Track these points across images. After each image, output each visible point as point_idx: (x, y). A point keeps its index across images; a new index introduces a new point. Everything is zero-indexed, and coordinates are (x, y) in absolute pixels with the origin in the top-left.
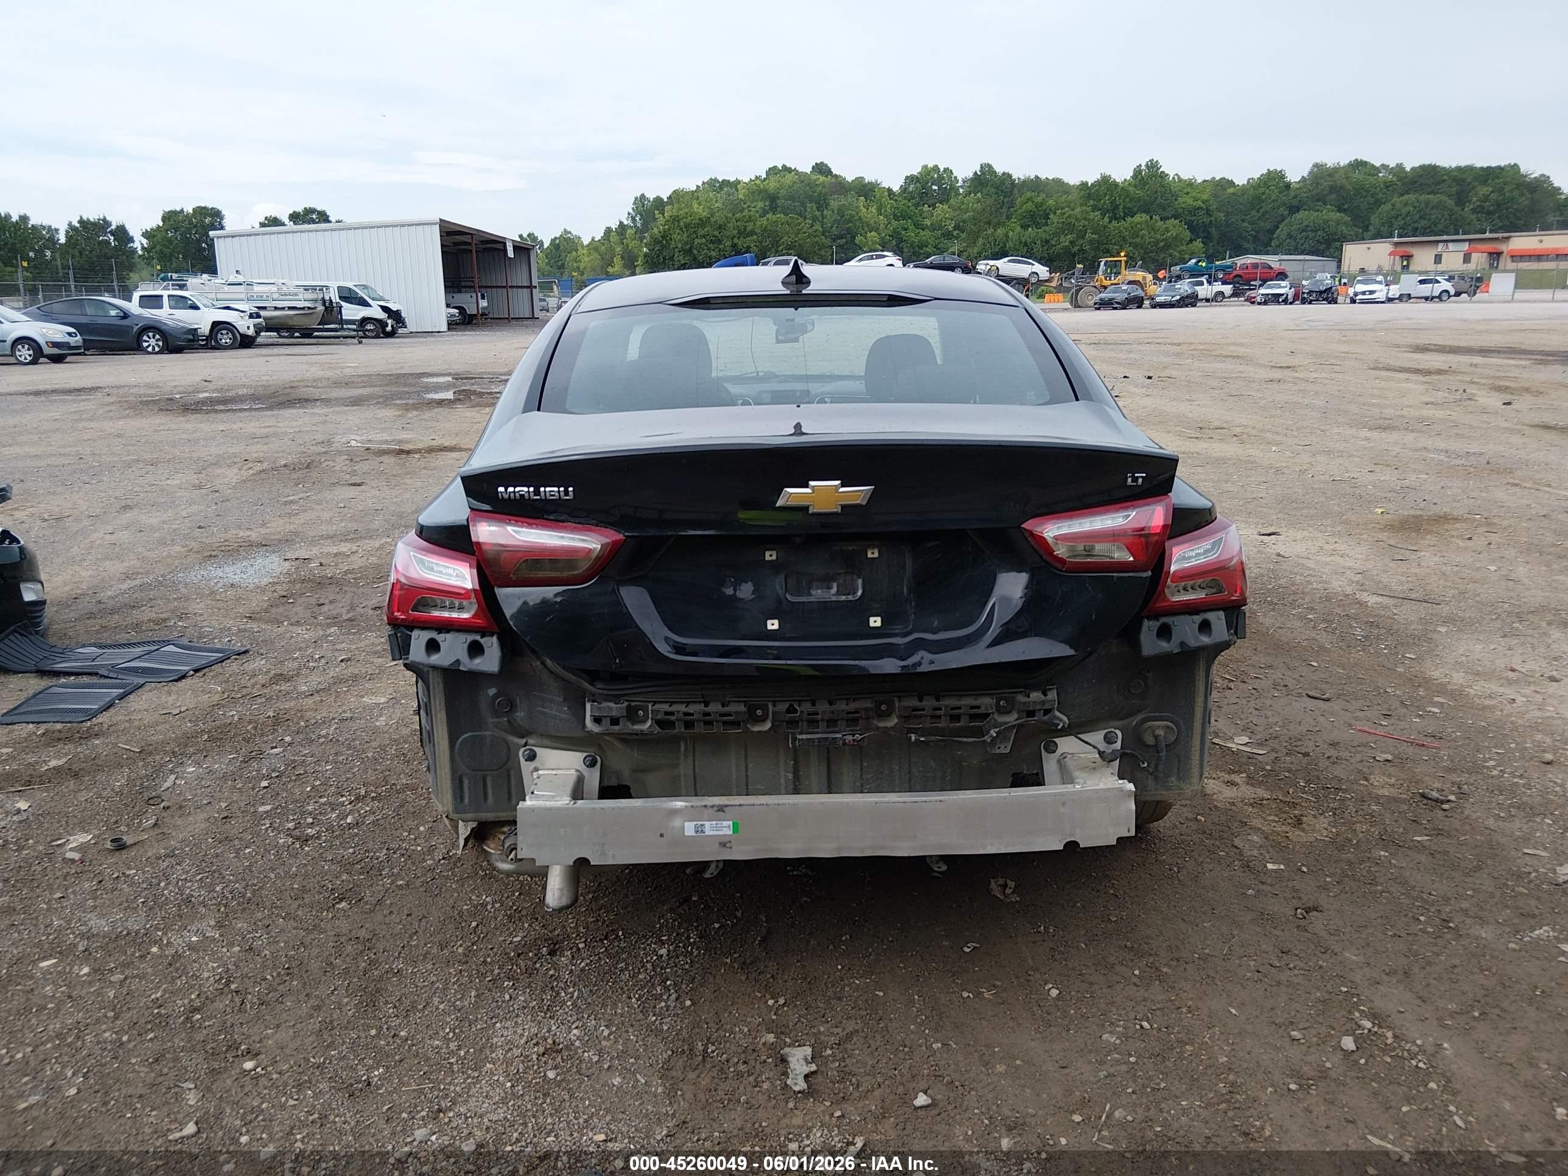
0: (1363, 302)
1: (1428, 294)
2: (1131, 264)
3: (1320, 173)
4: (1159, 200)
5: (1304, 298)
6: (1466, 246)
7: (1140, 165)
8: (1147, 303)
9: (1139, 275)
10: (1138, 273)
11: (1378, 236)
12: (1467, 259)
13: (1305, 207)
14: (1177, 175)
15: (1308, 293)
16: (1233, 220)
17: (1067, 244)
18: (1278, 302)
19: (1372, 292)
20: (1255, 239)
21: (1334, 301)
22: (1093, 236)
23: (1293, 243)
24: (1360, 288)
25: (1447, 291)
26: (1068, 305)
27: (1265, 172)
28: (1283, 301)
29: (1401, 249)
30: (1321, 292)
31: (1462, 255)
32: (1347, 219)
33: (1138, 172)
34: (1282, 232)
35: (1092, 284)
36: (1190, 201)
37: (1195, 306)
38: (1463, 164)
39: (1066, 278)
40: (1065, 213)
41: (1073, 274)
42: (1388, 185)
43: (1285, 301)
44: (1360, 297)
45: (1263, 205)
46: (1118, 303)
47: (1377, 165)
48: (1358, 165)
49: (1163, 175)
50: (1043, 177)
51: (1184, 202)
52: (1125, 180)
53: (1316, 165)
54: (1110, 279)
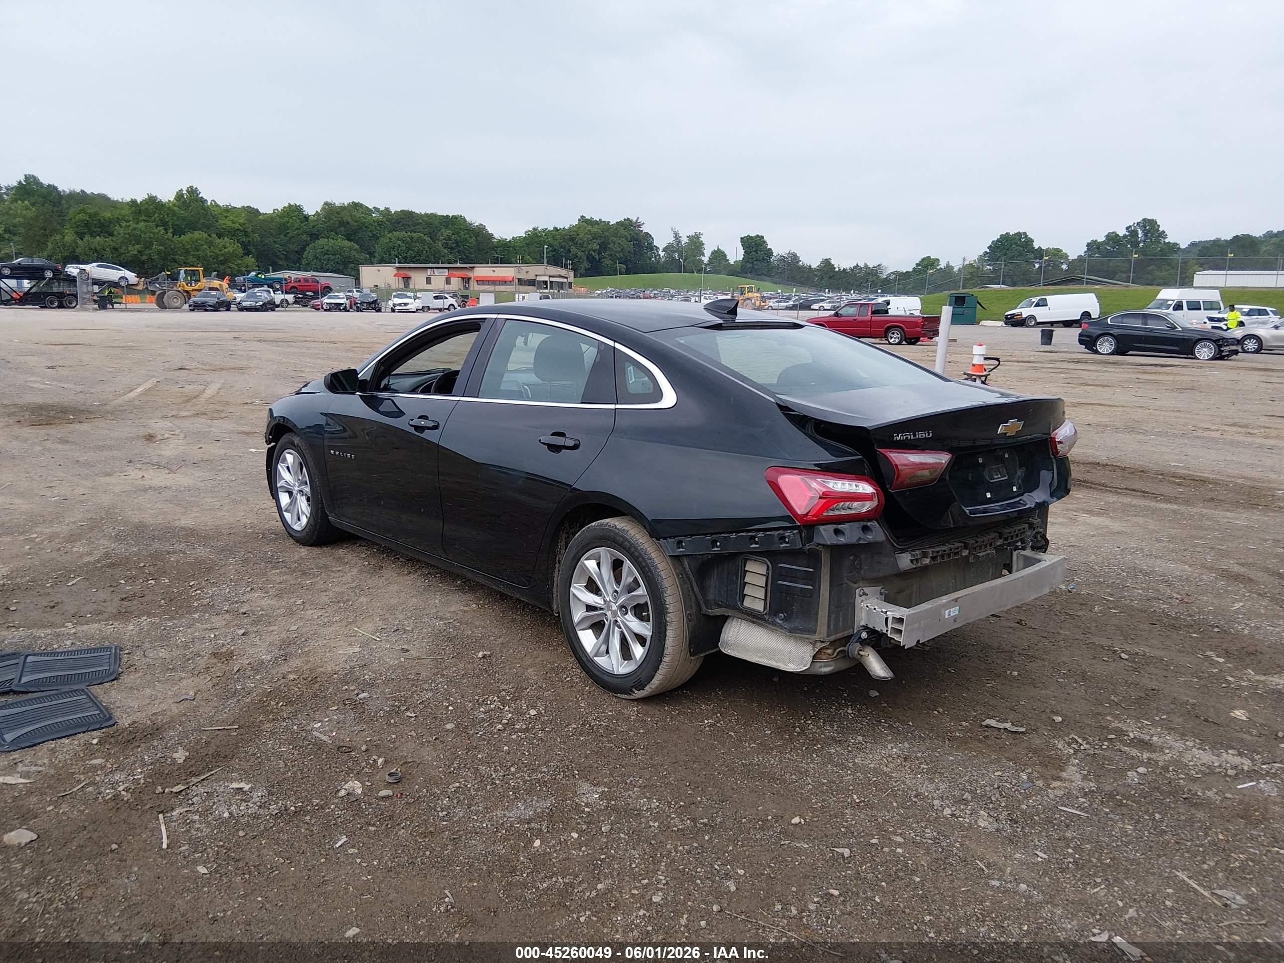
0: (401, 311)
1: (441, 307)
2: (207, 274)
3: (330, 210)
4: (202, 221)
5: (358, 307)
6: (446, 272)
7: (182, 190)
8: (233, 307)
9: (216, 283)
10: (215, 281)
11: (382, 261)
12: (448, 282)
13: (323, 235)
14: (213, 201)
15: (360, 304)
16: (267, 241)
17: (135, 252)
18: (340, 310)
19: (406, 304)
20: (287, 258)
21: (379, 311)
22: (161, 248)
23: (319, 263)
24: (397, 301)
25: (452, 305)
26: (154, 306)
27: (287, 205)
28: (344, 309)
29: (401, 272)
30: (370, 303)
31: (444, 278)
32: (357, 247)
33: (179, 195)
34: (309, 253)
35: (175, 288)
36: (230, 224)
37: (274, 310)
38: (429, 212)
39: (150, 282)
40: (129, 226)
41: (158, 279)
42: (380, 224)
43: (345, 310)
44: (398, 308)
45: (289, 231)
46: (210, 306)
47: (371, 207)
48: (356, 206)
49: (203, 201)
50: (88, 192)
51: (224, 224)
52: (169, 201)
53: (326, 203)
54: (191, 286)
